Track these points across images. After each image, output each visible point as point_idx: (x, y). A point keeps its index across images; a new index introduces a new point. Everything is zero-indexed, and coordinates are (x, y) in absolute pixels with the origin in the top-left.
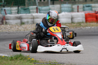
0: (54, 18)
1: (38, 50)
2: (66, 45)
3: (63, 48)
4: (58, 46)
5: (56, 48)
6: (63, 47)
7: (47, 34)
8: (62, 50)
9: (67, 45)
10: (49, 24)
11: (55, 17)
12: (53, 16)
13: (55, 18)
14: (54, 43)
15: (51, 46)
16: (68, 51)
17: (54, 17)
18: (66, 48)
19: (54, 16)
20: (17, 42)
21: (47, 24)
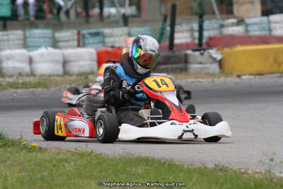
0: (151, 52)
2: (192, 121)
3: (186, 129)
4: (172, 124)
6: (184, 126)
7: (137, 95)
8: (183, 134)
9: (194, 123)
11: (153, 51)
12: (148, 48)
13: (153, 54)
15: (153, 125)
16: (196, 136)
17: (151, 50)
18: (193, 130)
19: (152, 48)
21: (135, 70)
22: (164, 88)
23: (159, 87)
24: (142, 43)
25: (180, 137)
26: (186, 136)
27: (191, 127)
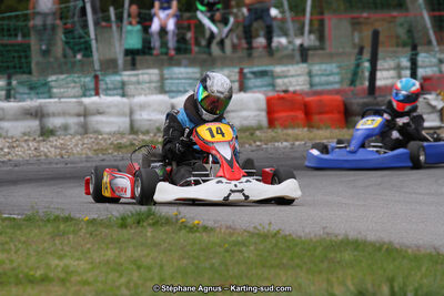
0: (219, 94)
1: (157, 197)
2: (244, 179)
3: (234, 188)
4: (218, 182)
5: (212, 189)
6: (231, 185)
8: (230, 195)
9: (247, 181)
10: (206, 115)
11: (222, 93)
12: (215, 89)
14: (207, 175)
15: (197, 183)
16: (247, 197)
17: (218, 92)
18: (243, 190)
19: (221, 90)
20: (105, 173)
21: (200, 116)
22: (218, 137)
23: (213, 136)
24: (209, 83)
25: (226, 198)
26: (234, 197)
27: (240, 187)
